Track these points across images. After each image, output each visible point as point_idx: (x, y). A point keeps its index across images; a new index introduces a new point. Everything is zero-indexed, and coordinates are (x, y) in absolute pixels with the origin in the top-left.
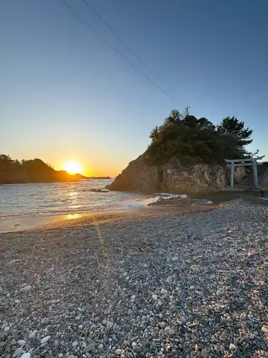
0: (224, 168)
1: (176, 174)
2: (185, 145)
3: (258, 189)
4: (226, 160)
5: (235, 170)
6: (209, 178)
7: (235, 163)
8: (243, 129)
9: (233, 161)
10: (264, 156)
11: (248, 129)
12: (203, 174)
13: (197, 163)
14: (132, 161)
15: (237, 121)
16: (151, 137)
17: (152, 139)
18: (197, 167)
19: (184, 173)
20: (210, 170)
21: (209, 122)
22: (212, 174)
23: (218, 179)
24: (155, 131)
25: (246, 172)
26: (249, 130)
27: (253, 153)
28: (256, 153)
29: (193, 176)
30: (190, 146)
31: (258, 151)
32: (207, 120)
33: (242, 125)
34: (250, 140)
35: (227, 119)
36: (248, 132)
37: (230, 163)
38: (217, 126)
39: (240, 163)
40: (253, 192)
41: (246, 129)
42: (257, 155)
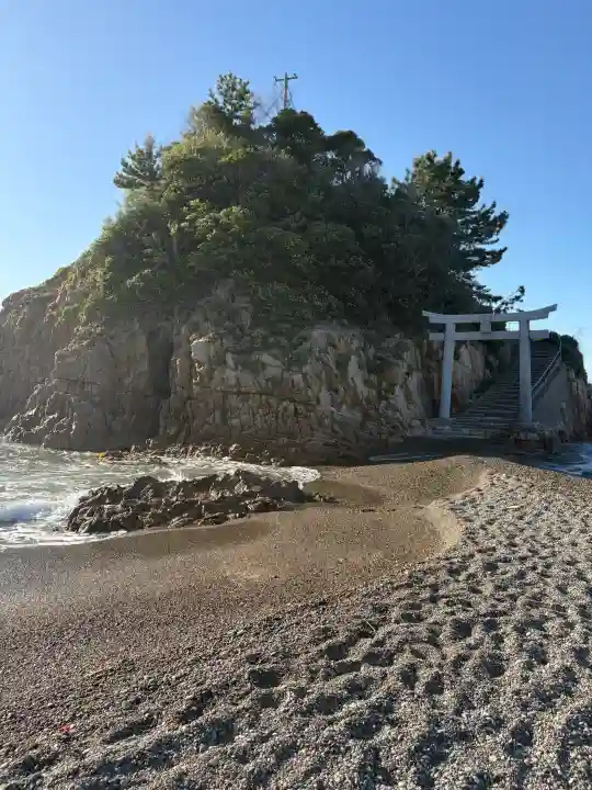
0: (419, 346)
1: (230, 362)
2: (274, 232)
3: (532, 430)
4: (425, 313)
5: (457, 356)
6: (366, 382)
7: (459, 327)
8: (477, 207)
9: (450, 320)
10: (553, 308)
11: (494, 206)
12: (342, 364)
13: (322, 316)
14: (22, 293)
15: (461, 172)
16: (119, 183)
17: (124, 192)
18: (318, 334)
19: (266, 358)
20: (372, 351)
21: (369, 156)
22: (377, 368)
23: (397, 390)
24: (144, 157)
25: (488, 364)
26: (497, 212)
27: (506, 299)
28: (517, 298)
29: (304, 375)
30: (293, 240)
31: (522, 290)
32: (361, 144)
33: (473, 190)
34: (497, 247)
35: (430, 158)
36: (492, 217)
37: (441, 328)
38: (394, 180)
39: (476, 327)
40: (518, 442)
41: (488, 207)
42: (517, 305)
